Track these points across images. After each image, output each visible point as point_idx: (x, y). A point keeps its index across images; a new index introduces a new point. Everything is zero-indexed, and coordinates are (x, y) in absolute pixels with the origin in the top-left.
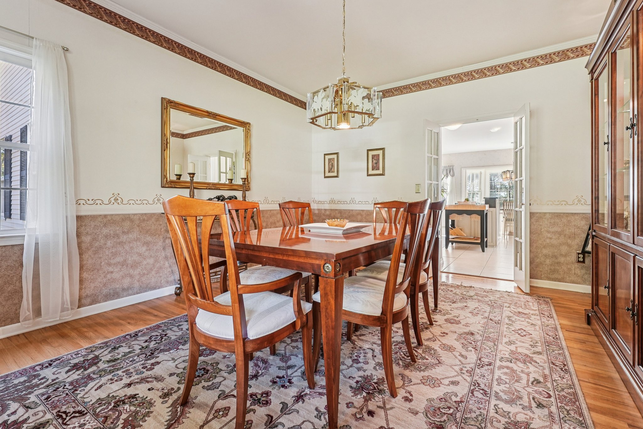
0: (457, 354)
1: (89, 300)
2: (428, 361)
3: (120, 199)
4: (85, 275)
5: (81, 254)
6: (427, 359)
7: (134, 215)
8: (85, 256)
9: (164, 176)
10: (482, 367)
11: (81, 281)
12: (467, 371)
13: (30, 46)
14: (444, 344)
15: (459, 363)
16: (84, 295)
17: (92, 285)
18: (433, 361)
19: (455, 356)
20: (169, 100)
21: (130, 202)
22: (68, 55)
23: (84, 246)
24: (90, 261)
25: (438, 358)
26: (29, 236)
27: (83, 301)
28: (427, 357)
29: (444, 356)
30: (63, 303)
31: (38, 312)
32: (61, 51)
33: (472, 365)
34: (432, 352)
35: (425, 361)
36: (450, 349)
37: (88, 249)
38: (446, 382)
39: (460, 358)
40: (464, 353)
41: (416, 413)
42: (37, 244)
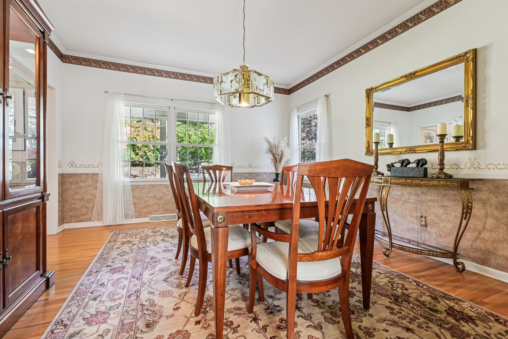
0: (157, 293)
2: (173, 278)
6: (174, 279)
10: (136, 291)
12: (146, 283)
14: (170, 296)
15: (152, 287)
18: (170, 280)
19: (157, 290)
25: (168, 283)
28: (175, 280)
29: (165, 287)
33: (142, 289)
34: (175, 285)
35: (175, 277)
36: (163, 294)
38: (156, 273)
39: (153, 291)
40: (151, 296)
41: (163, 258)
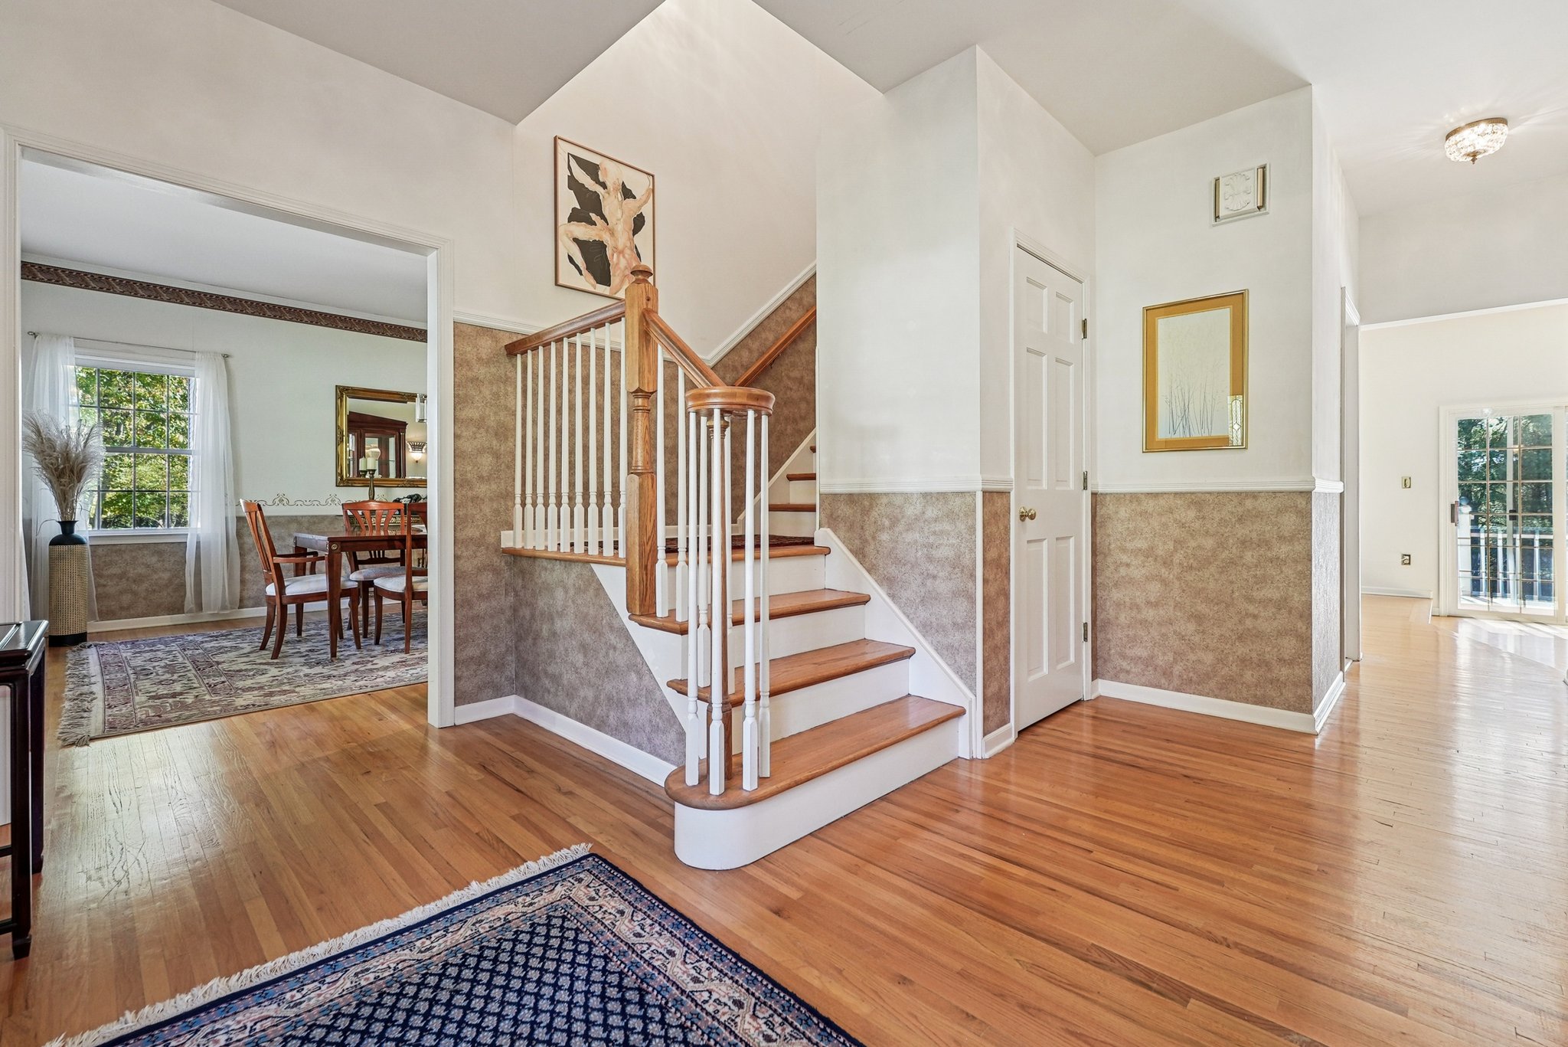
1: (251, 602)
3: (285, 500)
4: (247, 576)
5: (242, 555)
7: (302, 516)
8: (248, 558)
9: (339, 474)
11: (243, 582)
13: (193, 359)
16: (246, 596)
17: (255, 588)
20: (344, 387)
21: (298, 503)
22: (229, 359)
23: (246, 547)
24: (252, 563)
26: (192, 535)
27: (246, 602)
30: (223, 600)
31: (199, 607)
32: (221, 358)
37: (250, 550)
42: (198, 543)
